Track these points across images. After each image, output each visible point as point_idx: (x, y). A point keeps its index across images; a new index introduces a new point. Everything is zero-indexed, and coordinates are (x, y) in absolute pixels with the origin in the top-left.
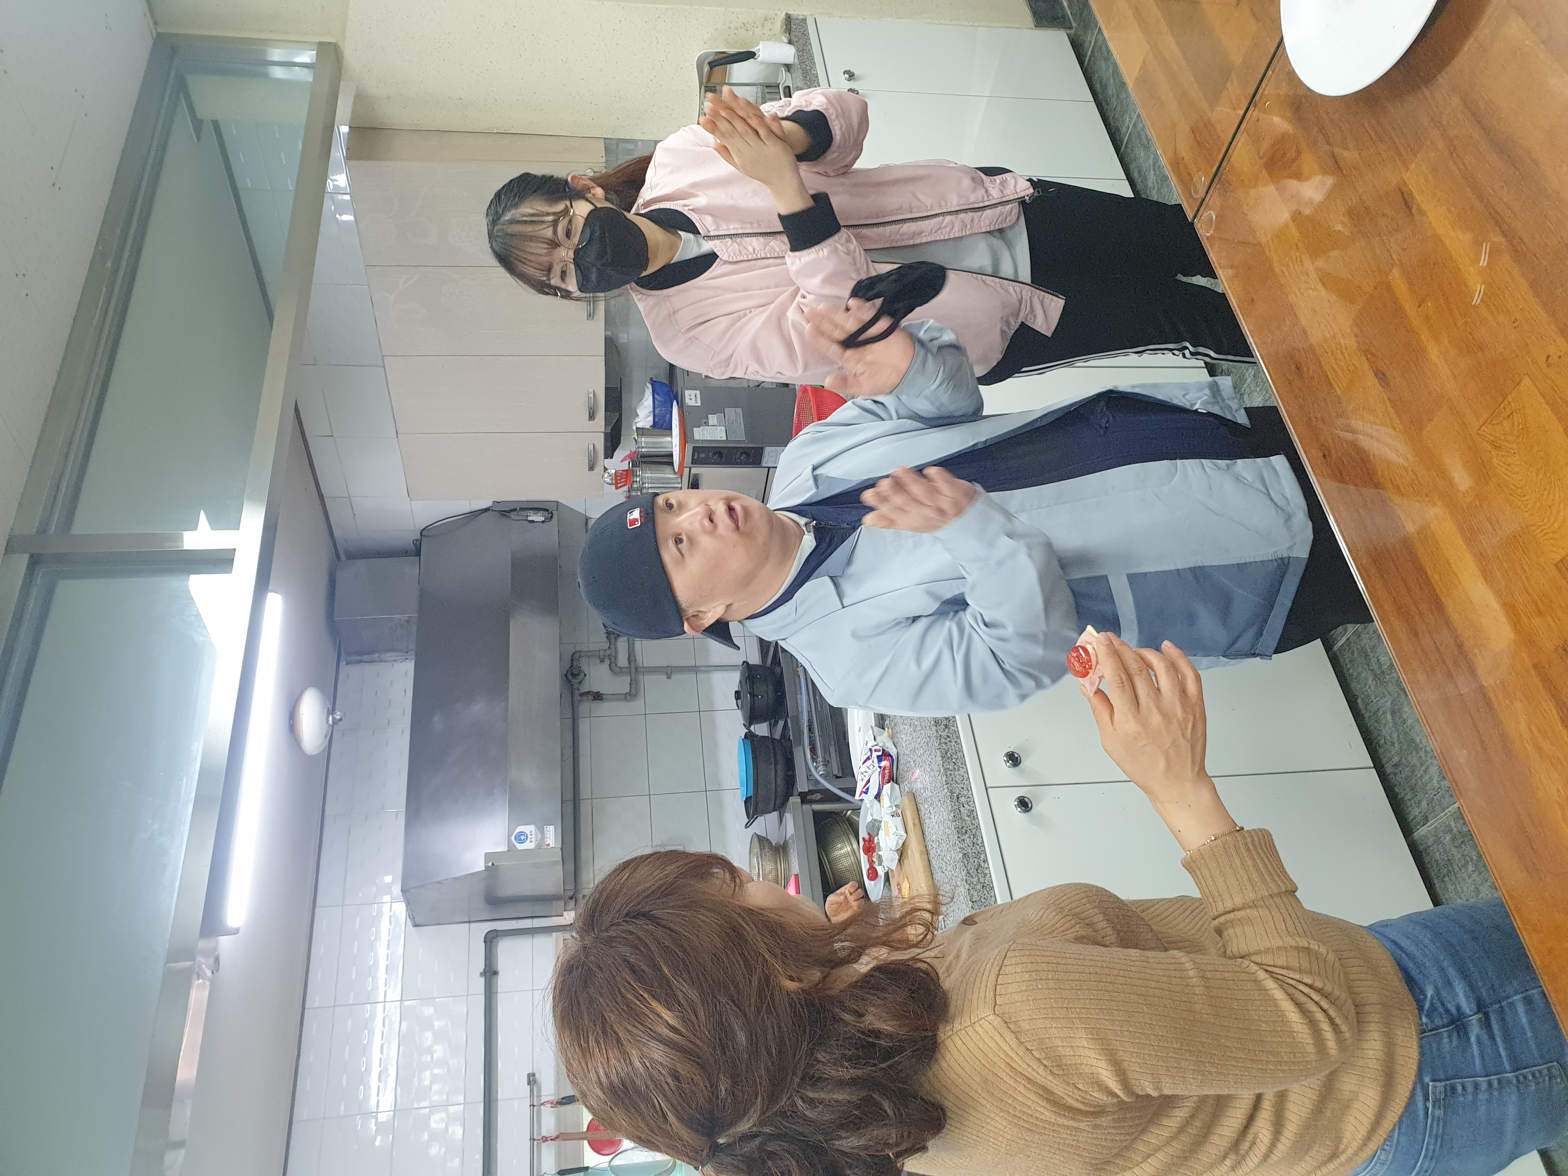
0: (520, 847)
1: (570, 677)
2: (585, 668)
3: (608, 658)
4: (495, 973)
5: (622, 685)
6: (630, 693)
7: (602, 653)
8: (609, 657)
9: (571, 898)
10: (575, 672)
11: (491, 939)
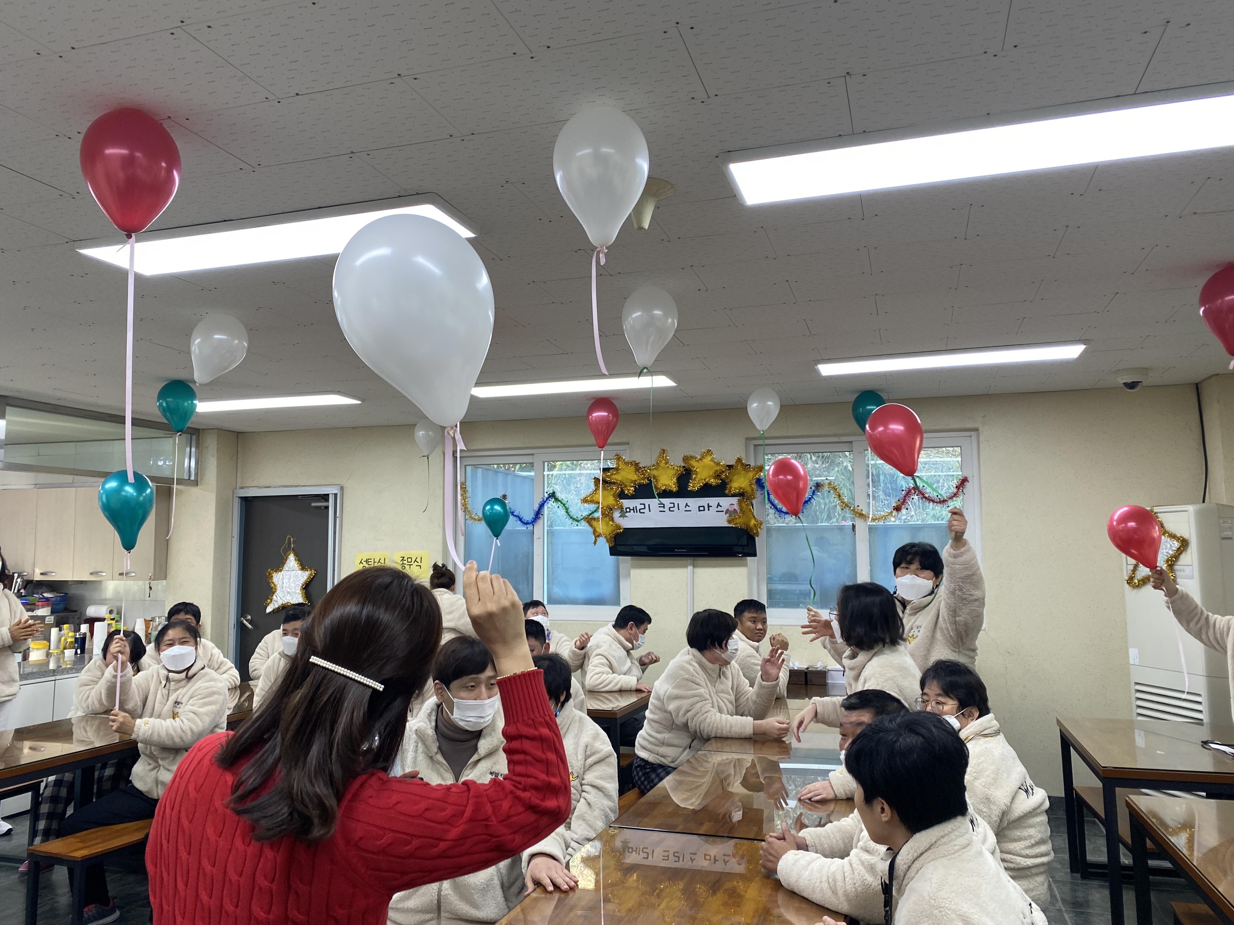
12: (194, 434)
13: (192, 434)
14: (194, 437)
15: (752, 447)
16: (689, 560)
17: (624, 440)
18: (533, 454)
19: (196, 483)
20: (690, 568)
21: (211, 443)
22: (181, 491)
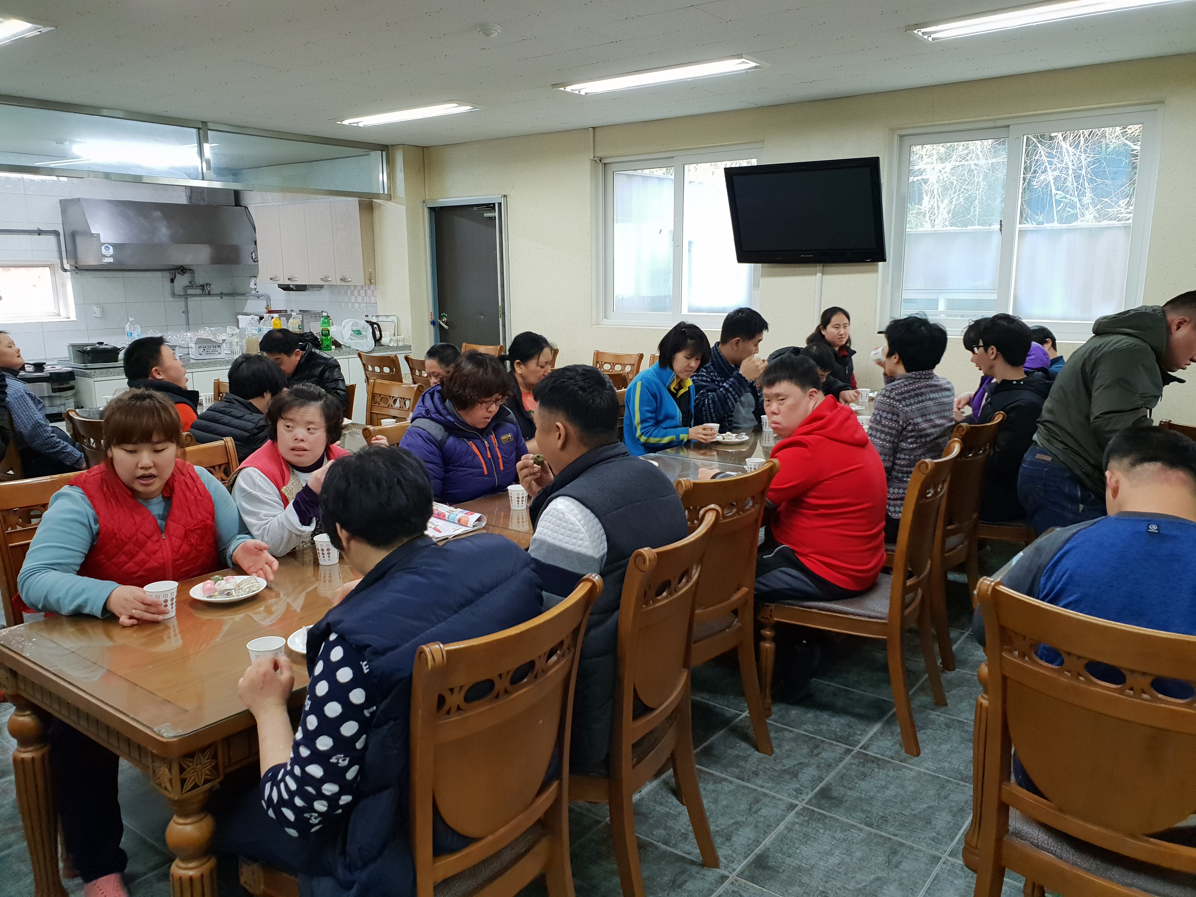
1: (181, 269)
2: (186, 275)
4: (39, 234)
5: (179, 291)
6: (174, 294)
7: (193, 282)
8: (192, 286)
9: (75, 267)
10: (184, 271)
11: (56, 233)
13: (382, 151)
14: (384, 153)
15: (896, 138)
16: (819, 267)
17: (760, 139)
18: (673, 157)
19: (389, 197)
20: (819, 275)
21: (399, 159)
22: (380, 205)
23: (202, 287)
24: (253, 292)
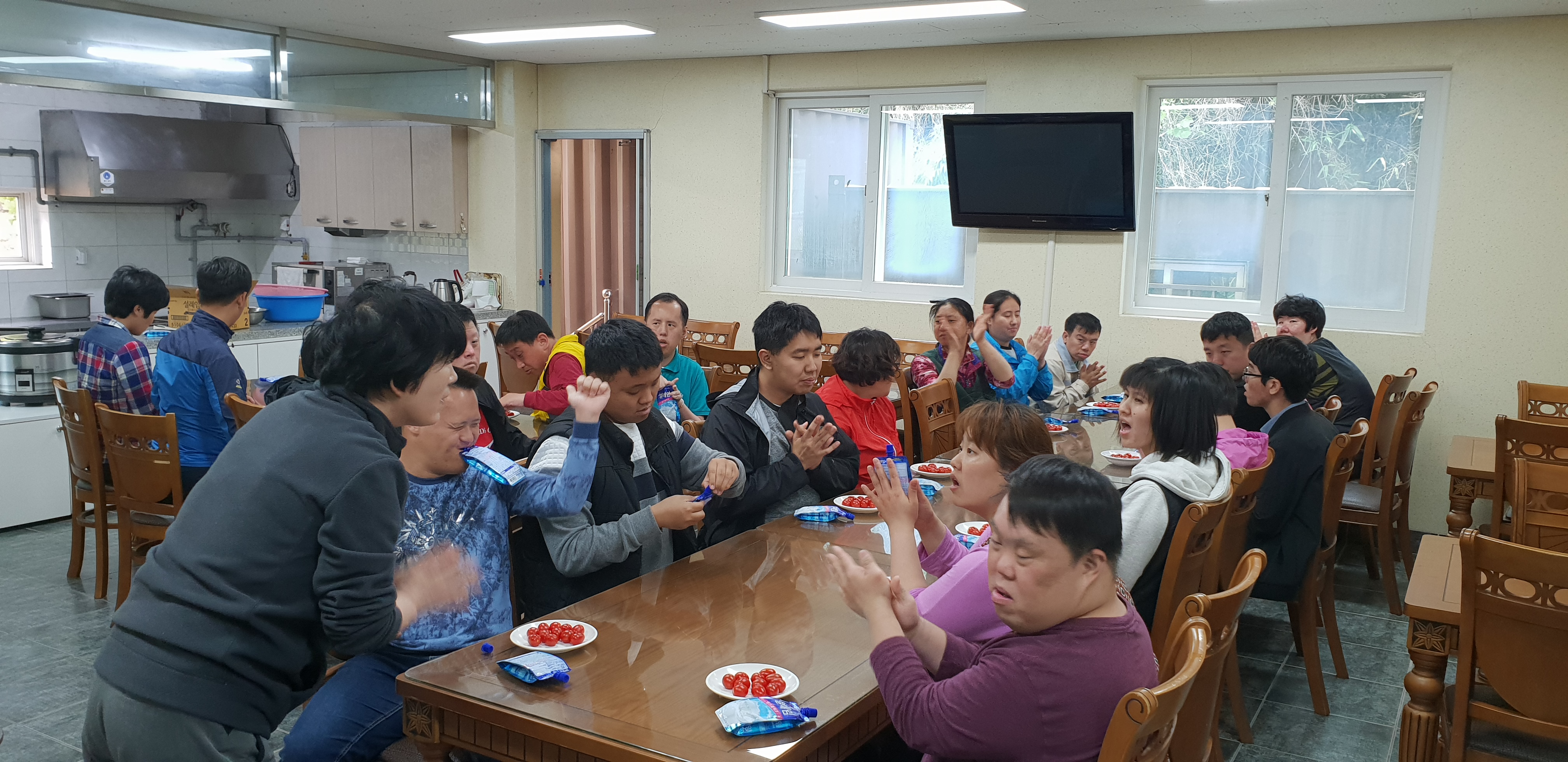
0: (102, 175)
1: (190, 203)
2: (196, 211)
3: (202, 224)
4: (12, 155)
5: (186, 231)
6: (180, 236)
7: (205, 221)
8: (203, 226)
9: (56, 199)
10: (195, 205)
11: (33, 153)
12: (488, 67)
13: (486, 67)
14: (489, 70)
15: (1145, 89)
16: (1052, 234)
17: (981, 78)
18: (869, 96)
19: (492, 125)
20: (1051, 243)
21: (508, 79)
22: (478, 133)
23: (216, 227)
24: (284, 235)
